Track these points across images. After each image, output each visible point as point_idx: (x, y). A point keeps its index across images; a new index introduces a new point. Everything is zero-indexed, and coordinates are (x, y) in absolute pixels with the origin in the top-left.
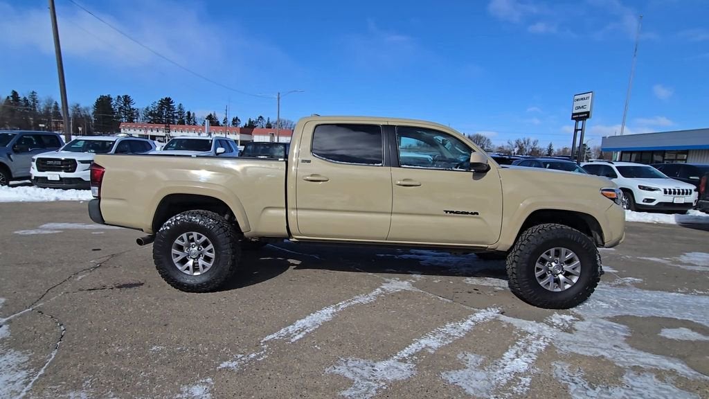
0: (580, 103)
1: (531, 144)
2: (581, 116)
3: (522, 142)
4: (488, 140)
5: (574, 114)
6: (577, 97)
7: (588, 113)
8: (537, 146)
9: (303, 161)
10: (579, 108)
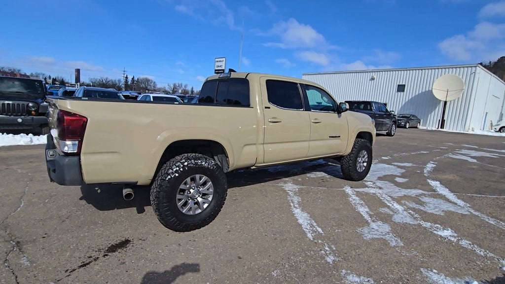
0: (219, 64)
1: (183, 87)
2: (220, 72)
3: (177, 85)
4: (154, 82)
5: (216, 70)
6: (217, 60)
7: (223, 70)
8: (187, 89)
9: (266, 108)
10: (218, 66)
